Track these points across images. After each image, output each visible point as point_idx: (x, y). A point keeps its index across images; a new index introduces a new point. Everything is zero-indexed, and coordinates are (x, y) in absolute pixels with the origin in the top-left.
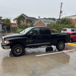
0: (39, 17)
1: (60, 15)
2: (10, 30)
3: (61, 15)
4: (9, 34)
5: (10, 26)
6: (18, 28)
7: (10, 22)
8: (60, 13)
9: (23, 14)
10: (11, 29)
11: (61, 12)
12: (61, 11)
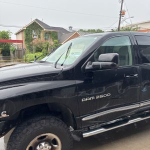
1: (120, 21)
2: (9, 55)
3: (122, 20)
4: (7, 64)
5: (9, 47)
6: (27, 50)
7: (8, 38)
8: (120, 15)
9: (37, 20)
10: (12, 54)
11: (122, 13)
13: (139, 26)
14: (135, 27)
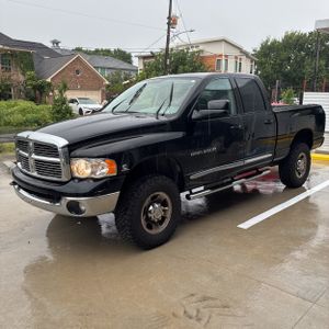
0: (56, 43)
8: (169, 24)
12: (169, 18)
13: (201, 47)
14: (195, 49)
